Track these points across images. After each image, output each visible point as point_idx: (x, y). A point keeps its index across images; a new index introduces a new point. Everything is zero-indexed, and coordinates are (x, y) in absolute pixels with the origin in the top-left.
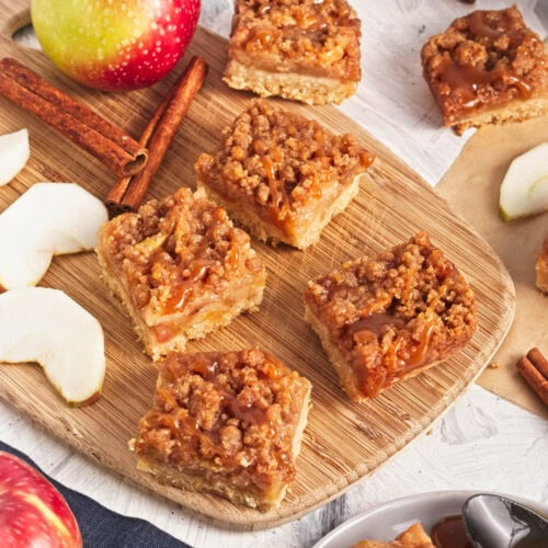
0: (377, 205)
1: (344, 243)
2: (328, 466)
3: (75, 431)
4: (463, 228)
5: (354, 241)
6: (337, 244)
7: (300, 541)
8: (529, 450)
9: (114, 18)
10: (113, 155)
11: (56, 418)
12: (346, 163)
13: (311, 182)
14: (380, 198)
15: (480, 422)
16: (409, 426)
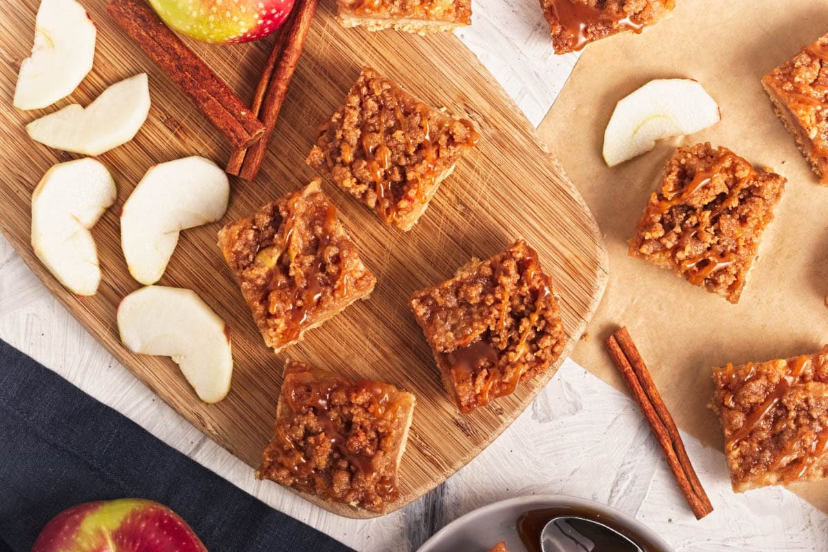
0: (484, 162)
1: (451, 209)
2: (429, 464)
3: (210, 427)
4: (564, 191)
5: (460, 208)
6: (445, 211)
7: (406, 521)
8: (609, 428)
9: (219, 22)
10: (232, 134)
11: (192, 413)
12: (452, 154)
13: (415, 192)
14: (487, 153)
15: (568, 397)
16: (502, 422)
